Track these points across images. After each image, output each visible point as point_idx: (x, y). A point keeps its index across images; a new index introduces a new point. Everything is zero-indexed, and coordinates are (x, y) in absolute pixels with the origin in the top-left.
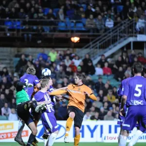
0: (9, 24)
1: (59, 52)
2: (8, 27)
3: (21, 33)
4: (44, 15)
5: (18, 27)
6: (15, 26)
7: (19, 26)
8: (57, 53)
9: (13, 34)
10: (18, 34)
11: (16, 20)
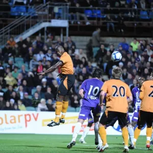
0: (89, 12)
1: (141, 42)
2: (88, 16)
3: (101, 21)
4: (126, 3)
5: (99, 16)
6: (96, 14)
7: (99, 14)
8: (139, 42)
9: (93, 23)
10: (98, 23)
11: (97, 8)
